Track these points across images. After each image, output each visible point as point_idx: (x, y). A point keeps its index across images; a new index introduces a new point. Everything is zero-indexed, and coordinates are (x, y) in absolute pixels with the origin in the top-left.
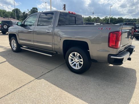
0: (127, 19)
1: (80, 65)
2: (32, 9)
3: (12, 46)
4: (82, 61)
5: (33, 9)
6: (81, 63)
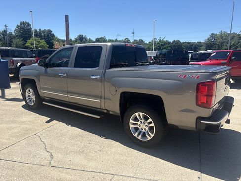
0: (188, 43)
1: (151, 128)
2: (19, 25)
3: (27, 99)
4: (150, 123)
5: (21, 24)
6: (151, 125)
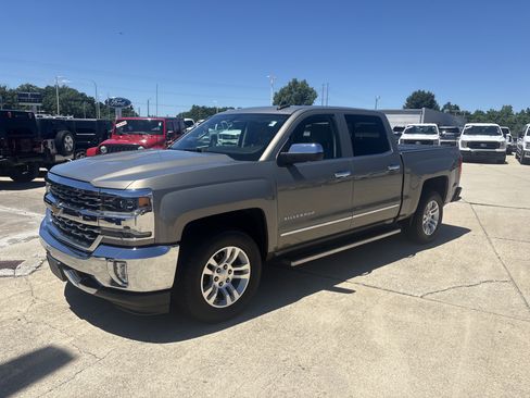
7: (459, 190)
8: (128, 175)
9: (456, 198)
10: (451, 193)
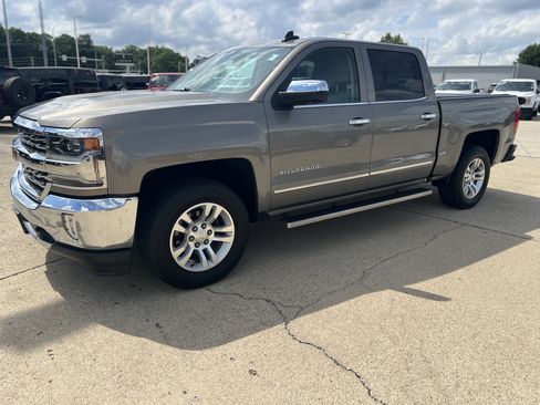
7: (512, 148)
8: (70, 113)
9: (509, 157)
10: (502, 151)
